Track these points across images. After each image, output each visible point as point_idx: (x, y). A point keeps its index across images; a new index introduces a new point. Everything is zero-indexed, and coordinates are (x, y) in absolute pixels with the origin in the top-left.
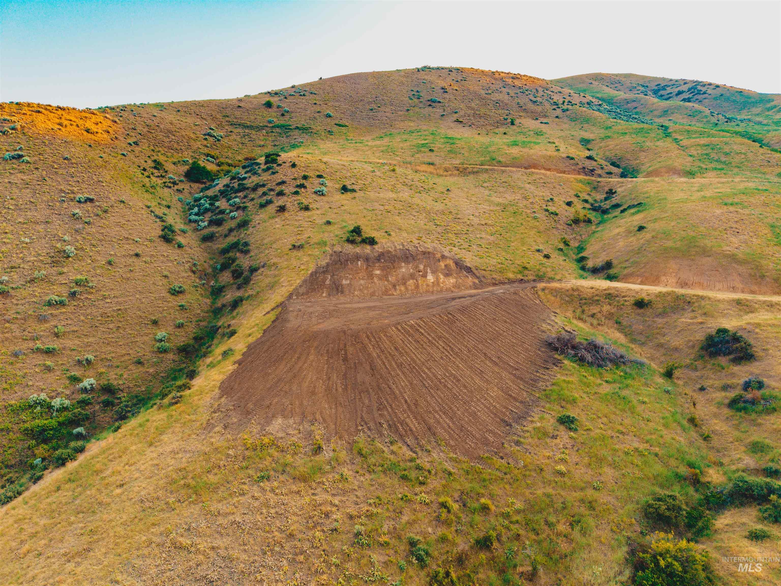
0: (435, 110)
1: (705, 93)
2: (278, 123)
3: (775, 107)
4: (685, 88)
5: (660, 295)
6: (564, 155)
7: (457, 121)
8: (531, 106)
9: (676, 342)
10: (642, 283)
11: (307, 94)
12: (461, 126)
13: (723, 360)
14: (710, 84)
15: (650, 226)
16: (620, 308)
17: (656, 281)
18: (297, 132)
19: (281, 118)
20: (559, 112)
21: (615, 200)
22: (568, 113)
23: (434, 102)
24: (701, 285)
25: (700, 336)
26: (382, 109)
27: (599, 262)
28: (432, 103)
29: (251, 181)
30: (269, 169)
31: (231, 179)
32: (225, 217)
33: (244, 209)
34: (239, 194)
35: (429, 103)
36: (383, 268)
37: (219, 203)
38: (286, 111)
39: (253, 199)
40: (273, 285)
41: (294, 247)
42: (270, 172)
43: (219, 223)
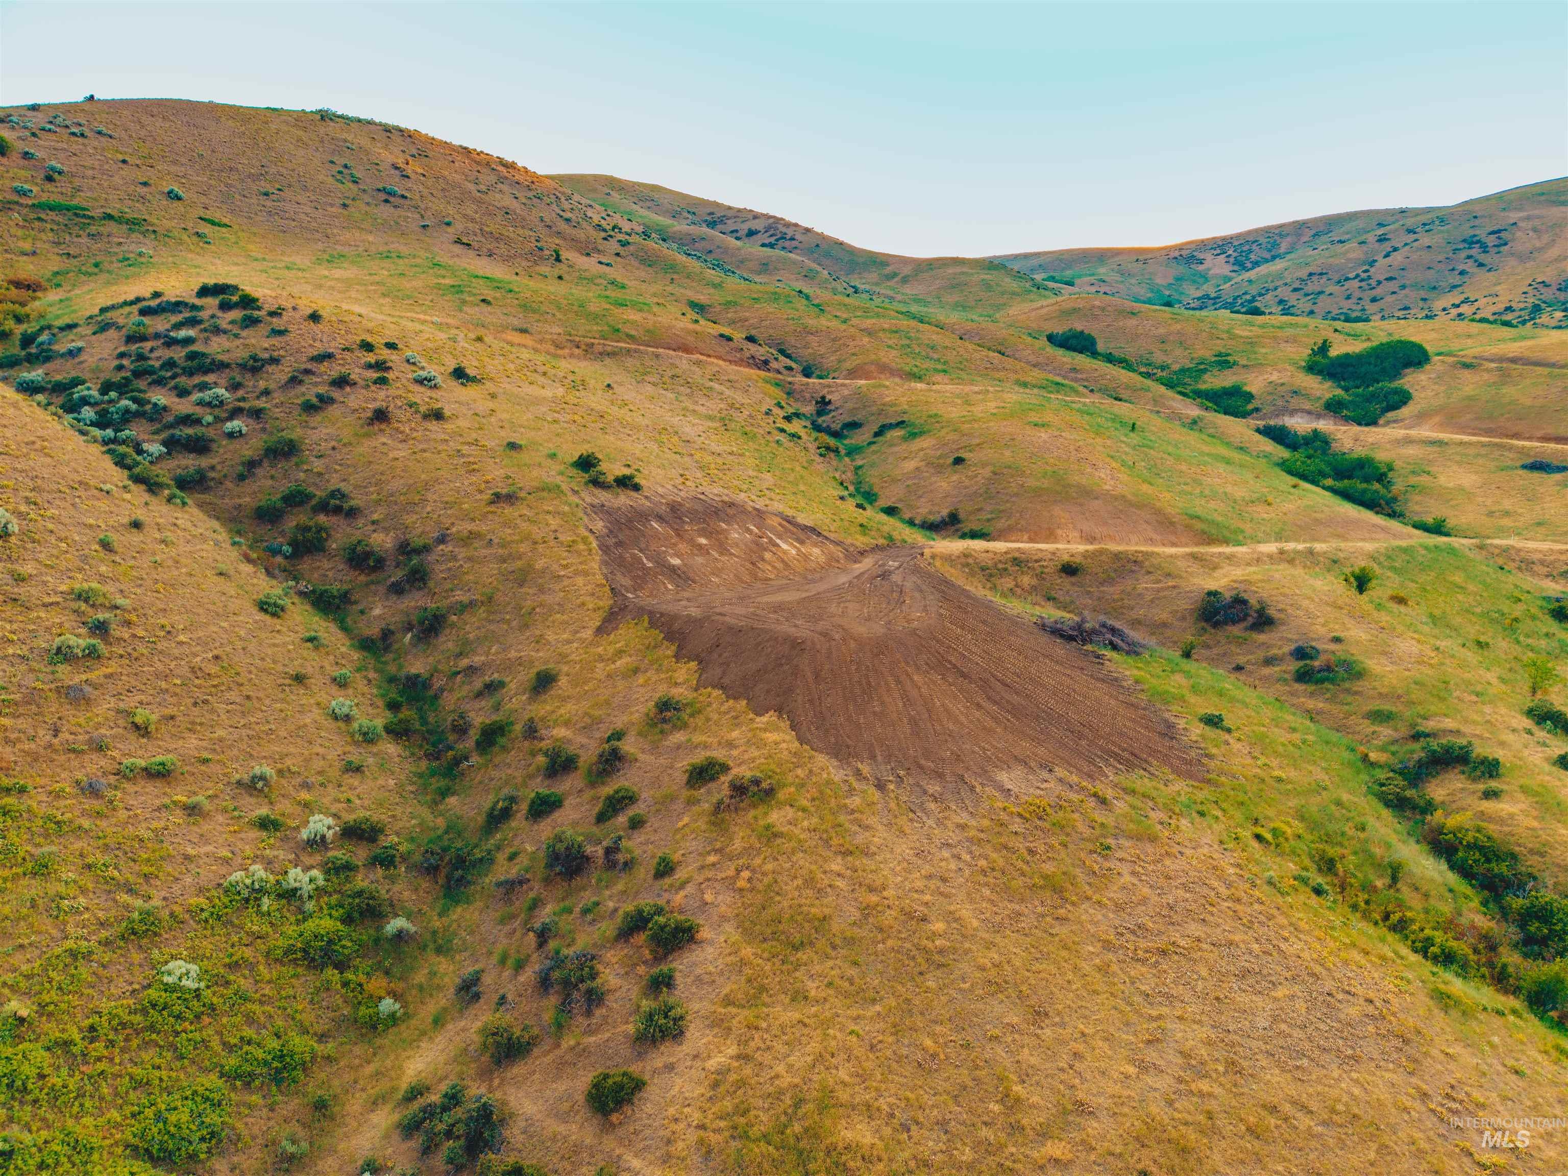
0: (399, 212)
1: (792, 239)
2: (44, 198)
3: (895, 275)
5: (1084, 555)
6: (714, 332)
7: (458, 242)
8: (562, 226)
10: (1031, 540)
11: (87, 133)
12: (471, 253)
13: (1244, 630)
14: (796, 225)
15: (969, 456)
16: (1042, 576)
18: (110, 227)
19: (49, 186)
20: (613, 245)
21: (840, 416)
22: (631, 248)
23: (391, 194)
25: (1188, 604)
26: (287, 194)
28: (388, 196)
29: (217, 347)
30: (251, 322)
31: (130, 339)
32: (211, 433)
33: (257, 414)
34: (210, 378)
35: (383, 196)
36: (703, 533)
37: (160, 397)
38: (53, 169)
39: (266, 392)
40: (522, 578)
41: (497, 498)
42: (263, 330)
43: (200, 446)
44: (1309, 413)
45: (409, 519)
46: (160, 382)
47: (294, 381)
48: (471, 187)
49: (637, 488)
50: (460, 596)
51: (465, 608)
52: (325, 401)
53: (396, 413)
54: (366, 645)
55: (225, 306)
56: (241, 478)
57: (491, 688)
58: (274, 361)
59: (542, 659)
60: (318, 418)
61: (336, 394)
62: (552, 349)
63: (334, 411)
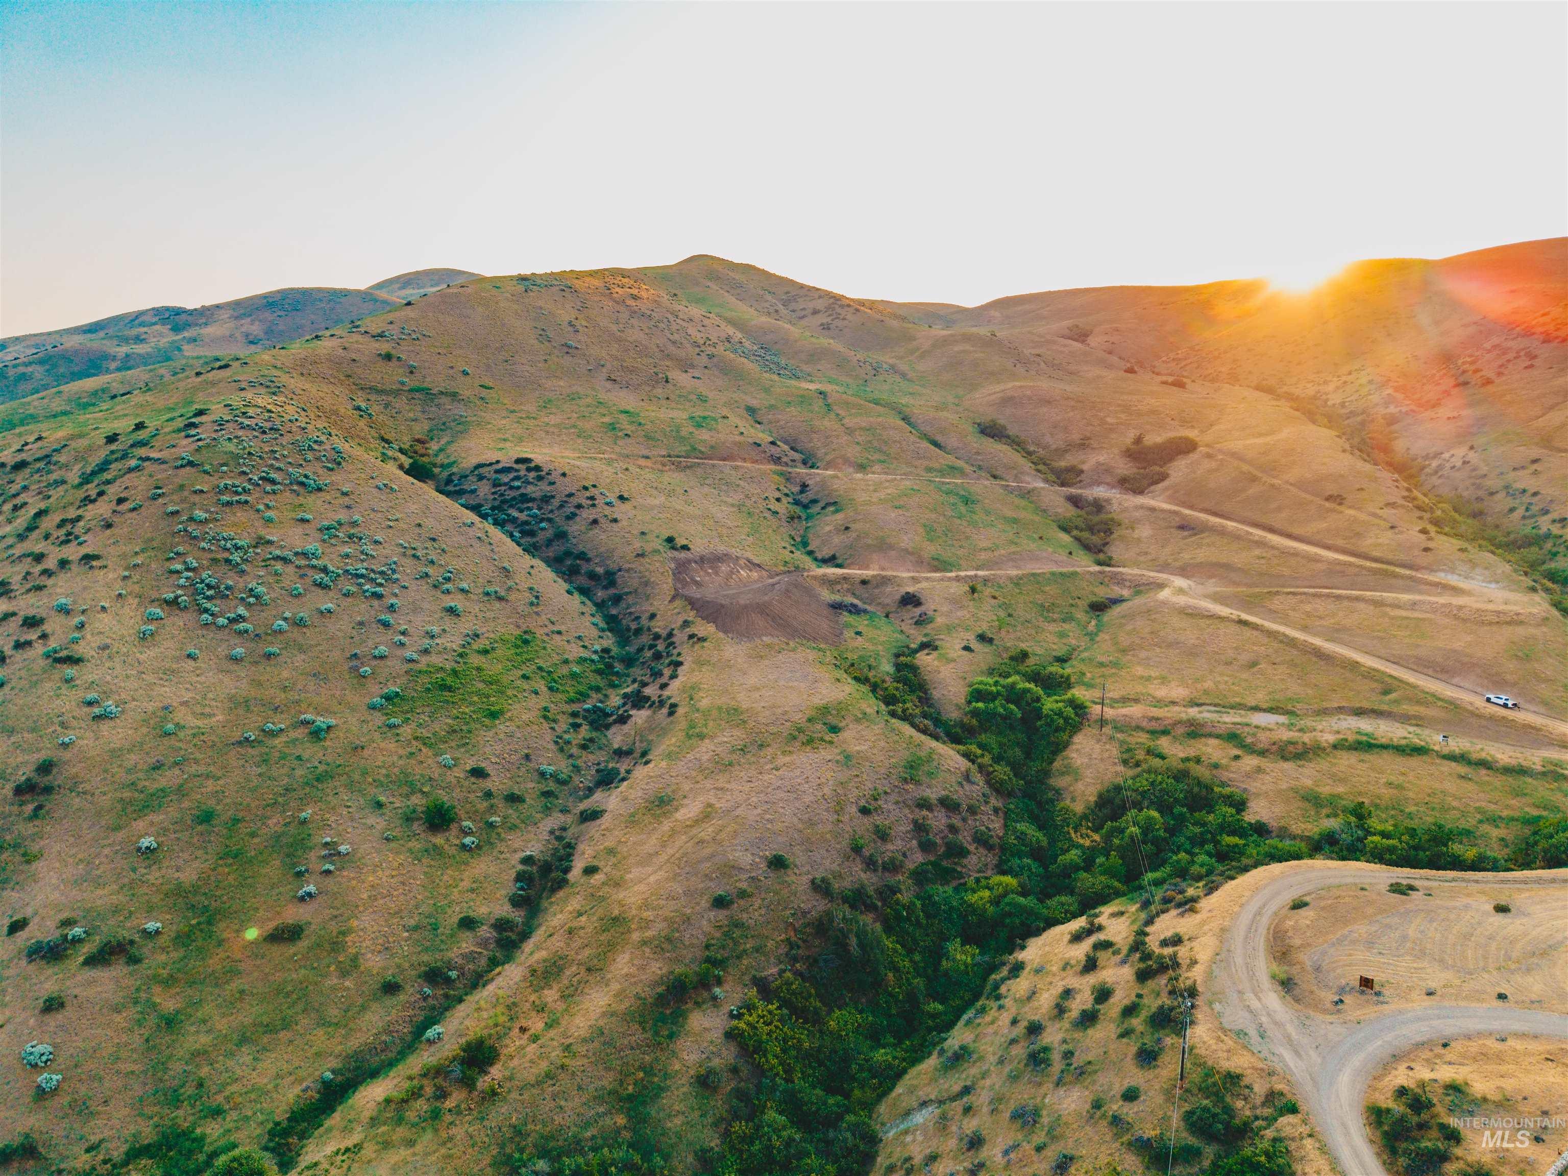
0: (577, 361)
2: (412, 384)
4: (820, 304)
5: (873, 576)
6: (751, 440)
7: (609, 379)
8: (673, 349)
9: (888, 601)
12: (617, 388)
13: (909, 607)
15: (852, 526)
16: (853, 585)
17: (867, 568)
18: (444, 400)
19: (412, 376)
20: (703, 360)
21: (810, 495)
23: (569, 347)
24: (892, 569)
25: (898, 597)
26: (517, 358)
27: (825, 553)
28: (568, 349)
29: (530, 489)
30: (540, 478)
31: (495, 486)
32: (535, 528)
33: (550, 520)
34: (530, 505)
35: (565, 349)
36: (711, 568)
37: (515, 514)
38: (412, 366)
39: (552, 511)
40: (646, 584)
41: (638, 555)
42: (546, 481)
43: (532, 534)
44: (1108, 484)
45: (608, 562)
46: (512, 506)
47: (561, 506)
48: (614, 328)
49: (689, 549)
50: (626, 590)
51: (627, 594)
52: (574, 515)
53: (602, 520)
54: (596, 605)
55: (529, 470)
56: (547, 546)
57: (638, 618)
58: (553, 497)
59: (652, 610)
60: (571, 522)
61: (578, 512)
62: (660, 467)
63: (578, 519)
